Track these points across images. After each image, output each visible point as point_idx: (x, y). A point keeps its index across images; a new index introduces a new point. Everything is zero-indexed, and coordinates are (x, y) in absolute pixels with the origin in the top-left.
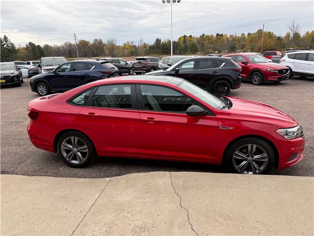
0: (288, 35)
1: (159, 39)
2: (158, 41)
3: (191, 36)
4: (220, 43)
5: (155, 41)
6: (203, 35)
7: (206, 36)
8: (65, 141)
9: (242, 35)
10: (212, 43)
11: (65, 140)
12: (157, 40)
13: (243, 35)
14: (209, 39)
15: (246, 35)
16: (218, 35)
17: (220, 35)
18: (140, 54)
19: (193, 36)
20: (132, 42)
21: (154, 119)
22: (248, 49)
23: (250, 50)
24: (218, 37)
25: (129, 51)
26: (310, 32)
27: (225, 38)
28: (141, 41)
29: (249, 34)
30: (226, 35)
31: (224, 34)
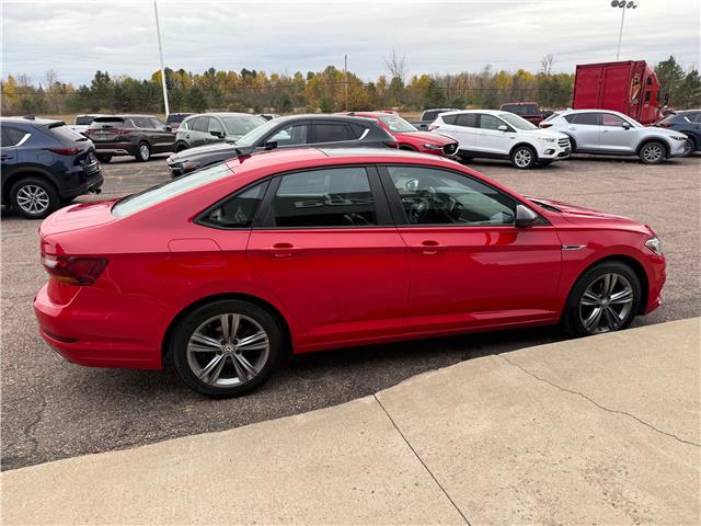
0: (383, 80)
1: (104, 72)
2: (101, 78)
3: (182, 71)
4: (252, 91)
5: (94, 78)
6: (212, 70)
7: (218, 74)
8: (200, 331)
9: (296, 75)
10: (234, 90)
11: (199, 328)
12: (99, 75)
13: (298, 75)
14: (226, 82)
15: (305, 77)
16: (245, 72)
17: (248, 72)
18: (50, 109)
19: (187, 71)
20: (23, 78)
21: (436, 244)
22: (316, 107)
23: (319, 109)
24: (247, 76)
25: (17, 100)
26: (419, 78)
27: (262, 81)
28: (51, 75)
29: (310, 75)
30: (263, 74)
31: (258, 72)
